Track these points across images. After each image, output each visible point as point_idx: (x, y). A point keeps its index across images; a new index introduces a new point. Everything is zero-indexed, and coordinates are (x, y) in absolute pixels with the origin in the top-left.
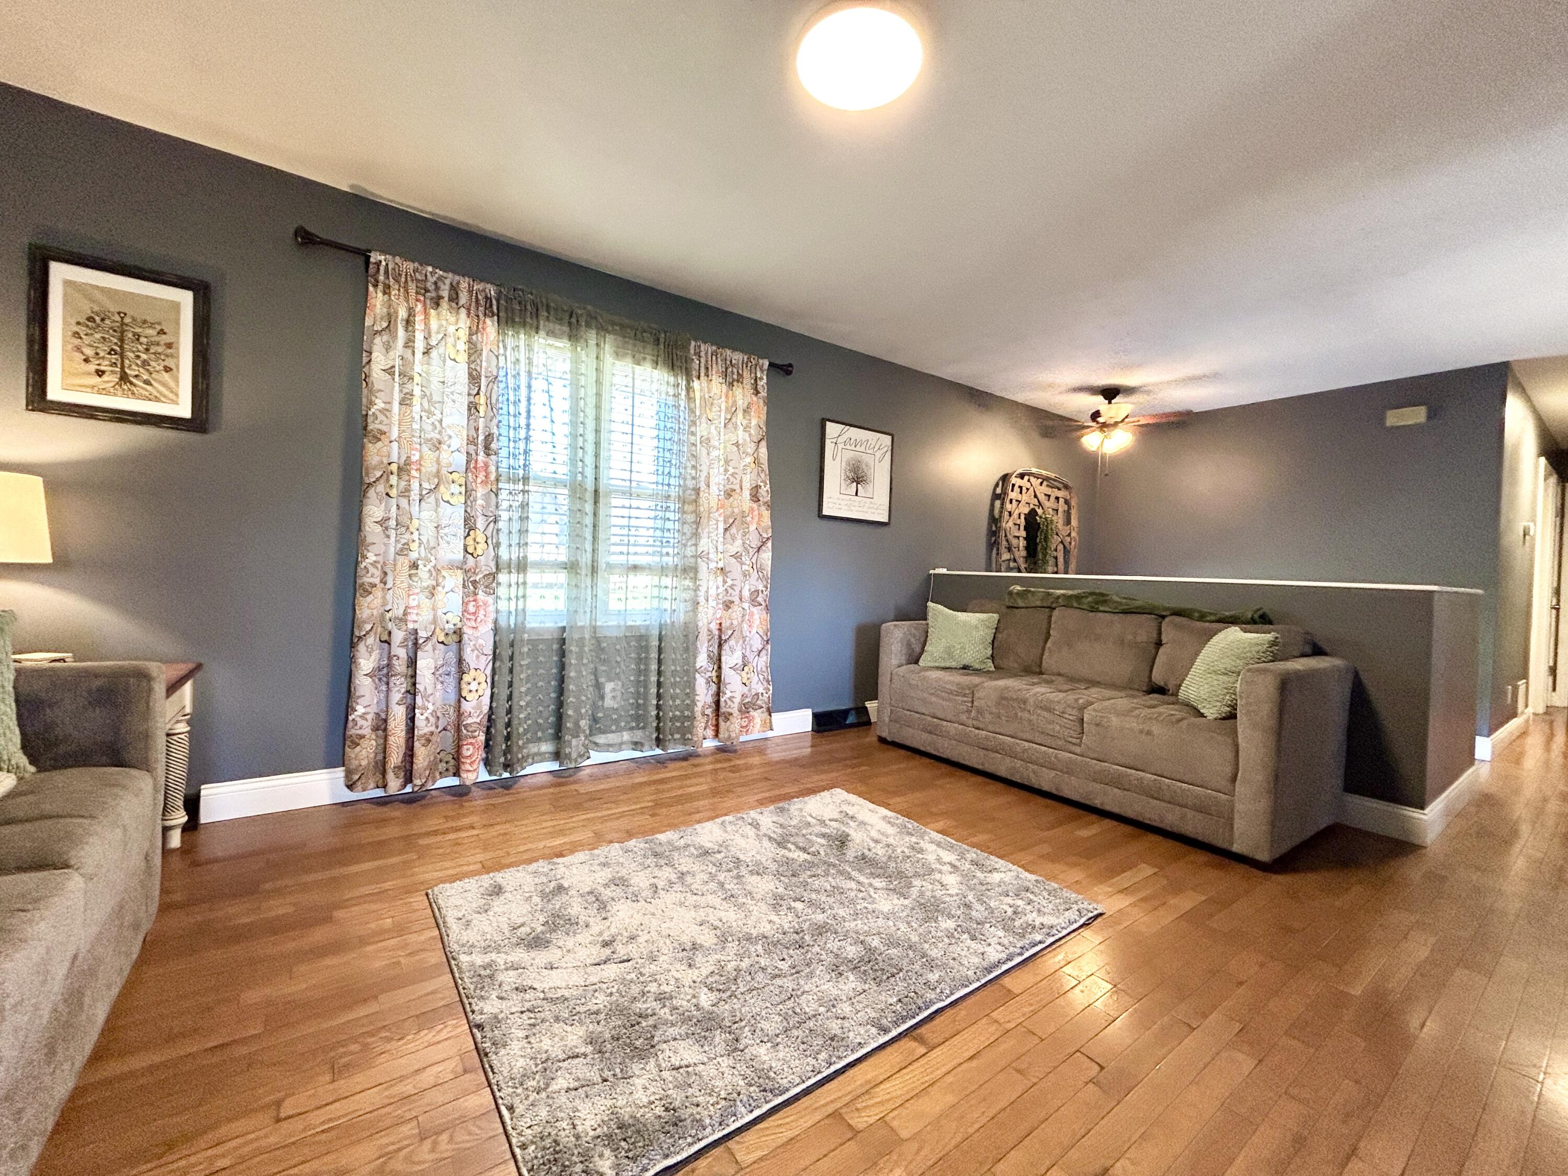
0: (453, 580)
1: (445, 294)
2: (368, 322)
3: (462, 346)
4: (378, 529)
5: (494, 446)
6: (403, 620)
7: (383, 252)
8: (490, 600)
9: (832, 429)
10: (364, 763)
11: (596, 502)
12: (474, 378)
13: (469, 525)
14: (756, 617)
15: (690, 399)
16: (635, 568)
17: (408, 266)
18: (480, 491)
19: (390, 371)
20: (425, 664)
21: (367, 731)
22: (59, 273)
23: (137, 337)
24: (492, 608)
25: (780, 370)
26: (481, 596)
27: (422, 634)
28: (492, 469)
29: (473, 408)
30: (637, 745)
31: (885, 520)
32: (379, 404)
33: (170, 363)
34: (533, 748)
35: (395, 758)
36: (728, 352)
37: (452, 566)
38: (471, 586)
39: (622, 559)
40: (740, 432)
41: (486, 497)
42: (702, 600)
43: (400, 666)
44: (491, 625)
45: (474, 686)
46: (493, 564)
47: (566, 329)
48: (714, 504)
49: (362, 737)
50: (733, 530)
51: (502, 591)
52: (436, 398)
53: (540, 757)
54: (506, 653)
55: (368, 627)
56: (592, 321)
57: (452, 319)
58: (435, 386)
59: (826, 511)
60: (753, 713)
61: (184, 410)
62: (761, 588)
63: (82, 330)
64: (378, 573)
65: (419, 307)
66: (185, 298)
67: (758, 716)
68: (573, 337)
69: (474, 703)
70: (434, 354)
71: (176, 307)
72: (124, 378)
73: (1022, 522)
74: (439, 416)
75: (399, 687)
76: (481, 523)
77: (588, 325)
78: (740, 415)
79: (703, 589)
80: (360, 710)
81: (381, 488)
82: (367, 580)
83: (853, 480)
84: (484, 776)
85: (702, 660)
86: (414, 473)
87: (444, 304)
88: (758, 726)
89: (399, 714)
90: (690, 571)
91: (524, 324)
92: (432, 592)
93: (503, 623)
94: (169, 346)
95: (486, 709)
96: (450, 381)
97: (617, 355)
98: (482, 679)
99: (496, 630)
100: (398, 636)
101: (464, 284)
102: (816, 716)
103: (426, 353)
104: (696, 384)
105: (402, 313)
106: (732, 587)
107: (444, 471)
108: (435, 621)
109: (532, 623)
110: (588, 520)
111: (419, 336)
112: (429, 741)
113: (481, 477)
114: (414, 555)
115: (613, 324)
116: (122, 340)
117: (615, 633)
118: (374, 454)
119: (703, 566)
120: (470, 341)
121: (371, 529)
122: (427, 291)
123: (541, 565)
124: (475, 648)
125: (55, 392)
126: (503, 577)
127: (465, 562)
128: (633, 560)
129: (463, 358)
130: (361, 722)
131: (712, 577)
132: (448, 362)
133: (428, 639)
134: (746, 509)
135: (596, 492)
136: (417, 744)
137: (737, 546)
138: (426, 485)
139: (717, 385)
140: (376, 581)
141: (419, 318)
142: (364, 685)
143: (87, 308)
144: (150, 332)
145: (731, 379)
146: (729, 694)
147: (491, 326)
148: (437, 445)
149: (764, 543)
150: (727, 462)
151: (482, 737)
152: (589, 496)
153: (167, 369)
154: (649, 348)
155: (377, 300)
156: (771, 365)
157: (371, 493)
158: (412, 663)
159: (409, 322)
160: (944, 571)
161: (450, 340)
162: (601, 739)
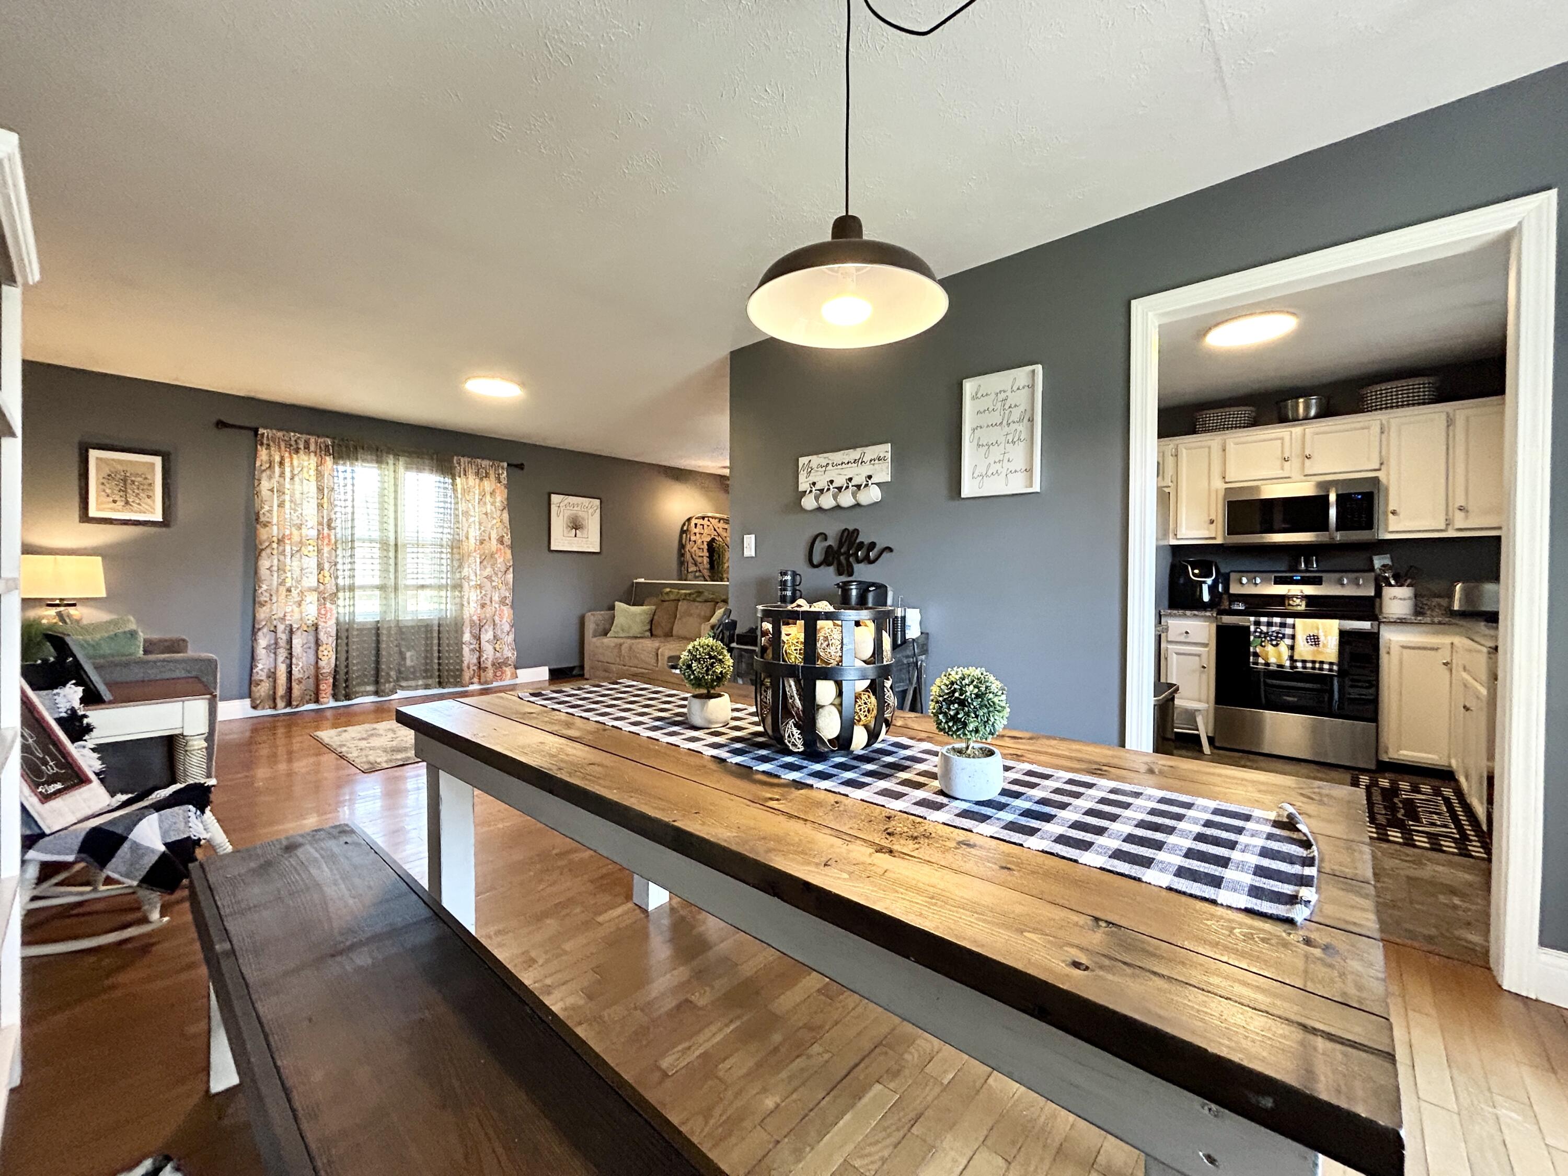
0: (312, 597)
1: (302, 446)
2: (258, 464)
3: (313, 472)
4: (268, 572)
5: (333, 525)
6: (283, 619)
7: (266, 428)
8: (334, 607)
9: (555, 498)
10: (263, 694)
11: (396, 551)
12: (320, 490)
13: (320, 568)
14: (506, 612)
15: (455, 490)
16: (423, 587)
17: (280, 434)
18: (326, 549)
19: (272, 490)
20: (297, 642)
21: (264, 678)
22: (94, 454)
23: (133, 482)
24: (335, 612)
25: (517, 467)
26: (328, 605)
27: (295, 626)
28: (333, 537)
29: (320, 506)
30: (427, 687)
31: (598, 550)
32: (266, 508)
33: (150, 494)
34: (362, 689)
35: (281, 691)
36: (479, 461)
37: (311, 590)
38: (323, 600)
39: (414, 582)
40: (489, 506)
41: (329, 552)
42: (465, 603)
43: (282, 643)
44: (334, 621)
45: (326, 653)
46: (334, 588)
47: (374, 458)
48: (472, 547)
49: (261, 681)
50: (485, 563)
51: (341, 602)
52: (298, 502)
53: (368, 694)
54: (344, 635)
55: (264, 623)
56: (390, 451)
57: (306, 458)
58: (298, 496)
59: (553, 548)
60: (504, 668)
61: (158, 517)
62: (508, 595)
63: (105, 481)
64: (268, 595)
65: (287, 455)
66: (158, 461)
67: (508, 671)
68: (379, 461)
69: (326, 661)
70: (296, 479)
71: (153, 465)
72: (127, 503)
73: (705, 546)
74: (300, 511)
75: (282, 654)
76: (327, 566)
77: (388, 453)
78: (488, 497)
79: (466, 597)
80: (260, 666)
81: (269, 551)
82: (262, 599)
83: (573, 528)
84: (333, 704)
85: (467, 637)
86: (287, 541)
87: (301, 452)
88: (509, 676)
89: (282, 669)
90: (458, 587)
91: (349, 458)
92: (299, 604)
93: (341, 619)
94: (150, 484)
95: (333, 665)
96: (305, 491)
97: (407, 469)
98: (330, 649)
99: (338, 624)
100: (281, 628)
101: (312, 440)
102: (551, 672)
103: (292, 479)
104: (458, 480)
105: (277, 459)
106: (485, 595)
107: (304, 540)
108: (301, 619)
109: (359, 619)
110: (392, 562)
111: (288, 470)
112: (300, 682)
113: (326, 541)
114: (288, 585)
115: (404, 451)
116: (125, 484)
117: (410, 624)
118: (263, 533)
119: (466, 585)
120: (317, 470)
121: (263, 572)
122: (291, 445)
123: (363, 587)
124: (326, 633)
125: (93, 513)
126: (340, 594)
127: (318, 588)
128: (421, 582)
129: (313, 478)
130: (260, 672)
131: (473, 590)
132: (305, 482)
133: (298, 629)
134: (494, 549)
135: (396, 545)
136: (294, 684)
137: (488, 571)
138: (294, 548)
139: (472, 480)
140: (267, 599)
141: (287, 460)
142: (261, 652)
143: (107, 471)
144: (139, 479)
145: (482, 475)
146: (485, 656)
147: (329, 460)
148: (299, 527)
149: (508, 569)
150: (480, 524)
151: (331, 680)
152: (392, 549)
153: (149, 497)
154: (427, 462)
155: (263, 454)
156: (508, 465)
157: (264, 554)
158: (290, 642)
159: (281, 463)
160: (642, 580)
161: (305, 470)
162: (404, 684)
